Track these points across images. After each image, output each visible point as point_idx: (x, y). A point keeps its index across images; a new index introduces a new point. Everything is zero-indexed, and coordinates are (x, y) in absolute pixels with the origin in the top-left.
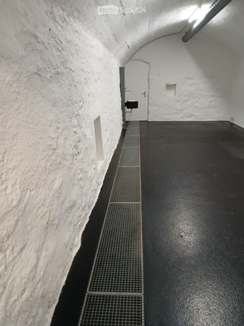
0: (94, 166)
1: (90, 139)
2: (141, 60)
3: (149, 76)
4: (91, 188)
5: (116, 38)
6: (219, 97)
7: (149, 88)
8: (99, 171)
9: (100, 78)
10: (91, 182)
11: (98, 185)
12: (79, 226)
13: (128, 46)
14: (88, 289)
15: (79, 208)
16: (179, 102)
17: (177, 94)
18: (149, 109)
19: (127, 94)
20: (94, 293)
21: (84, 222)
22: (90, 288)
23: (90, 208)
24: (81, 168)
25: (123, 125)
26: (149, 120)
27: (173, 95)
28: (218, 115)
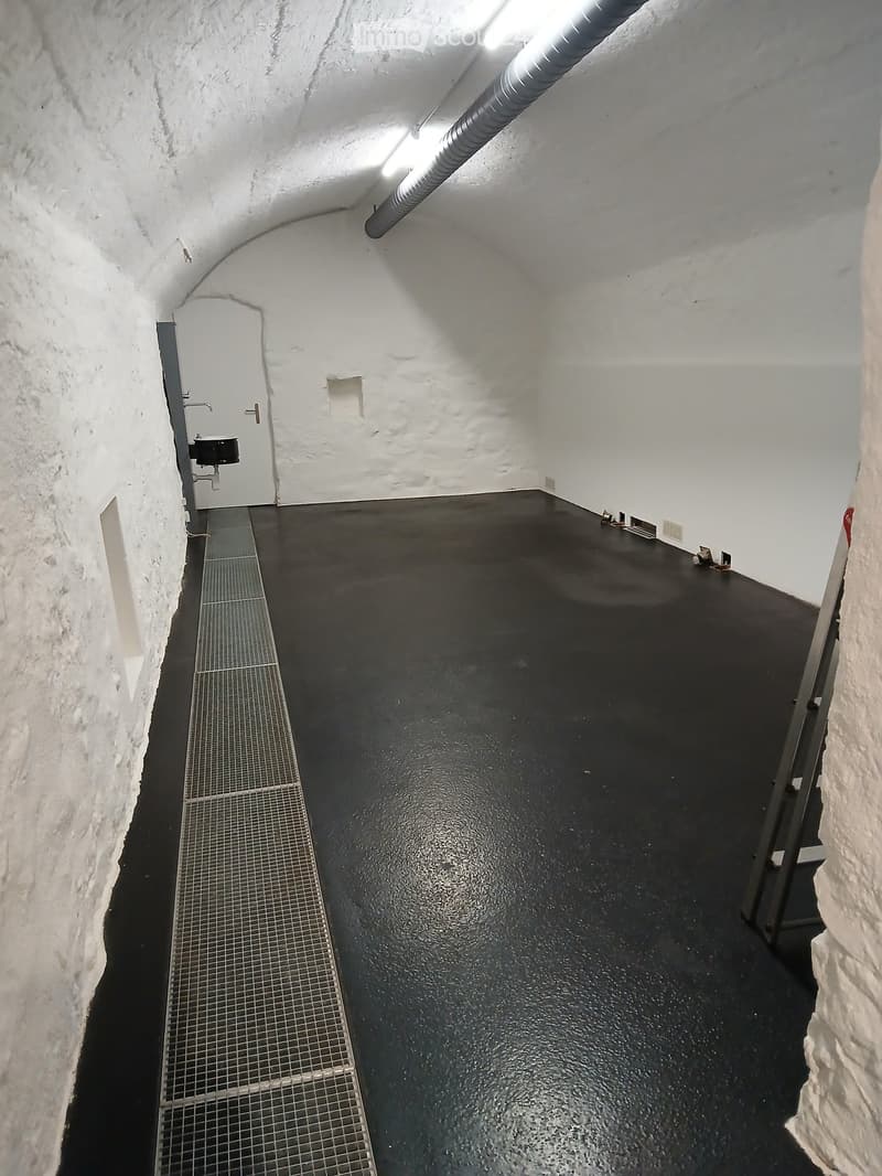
0: (116, 678)
1: (93, 580)
2: (232, 298)
3: (264, 350)
4: (114, 756)
5: (145, 227)
6: (503, 415)
7: (270, 391)
8: (132, 696)
9: (101, 367)
10: (111, 734)
11: (134, 745)
12: (92, 894)
13: (185, 250)
14: (163, 1094)
15: (87, 829)
16: (376, 436)
17: (366, 412)
18: (278, 462)
19: (190, 414)
20: (188, 1101)
21: (105, 881)
22: (169, 1091)
23: (119, 829)
24: (78, 684)
25: (190, 526)
26: (282, 502)
27: (356, 412)
28: (505, 471)
